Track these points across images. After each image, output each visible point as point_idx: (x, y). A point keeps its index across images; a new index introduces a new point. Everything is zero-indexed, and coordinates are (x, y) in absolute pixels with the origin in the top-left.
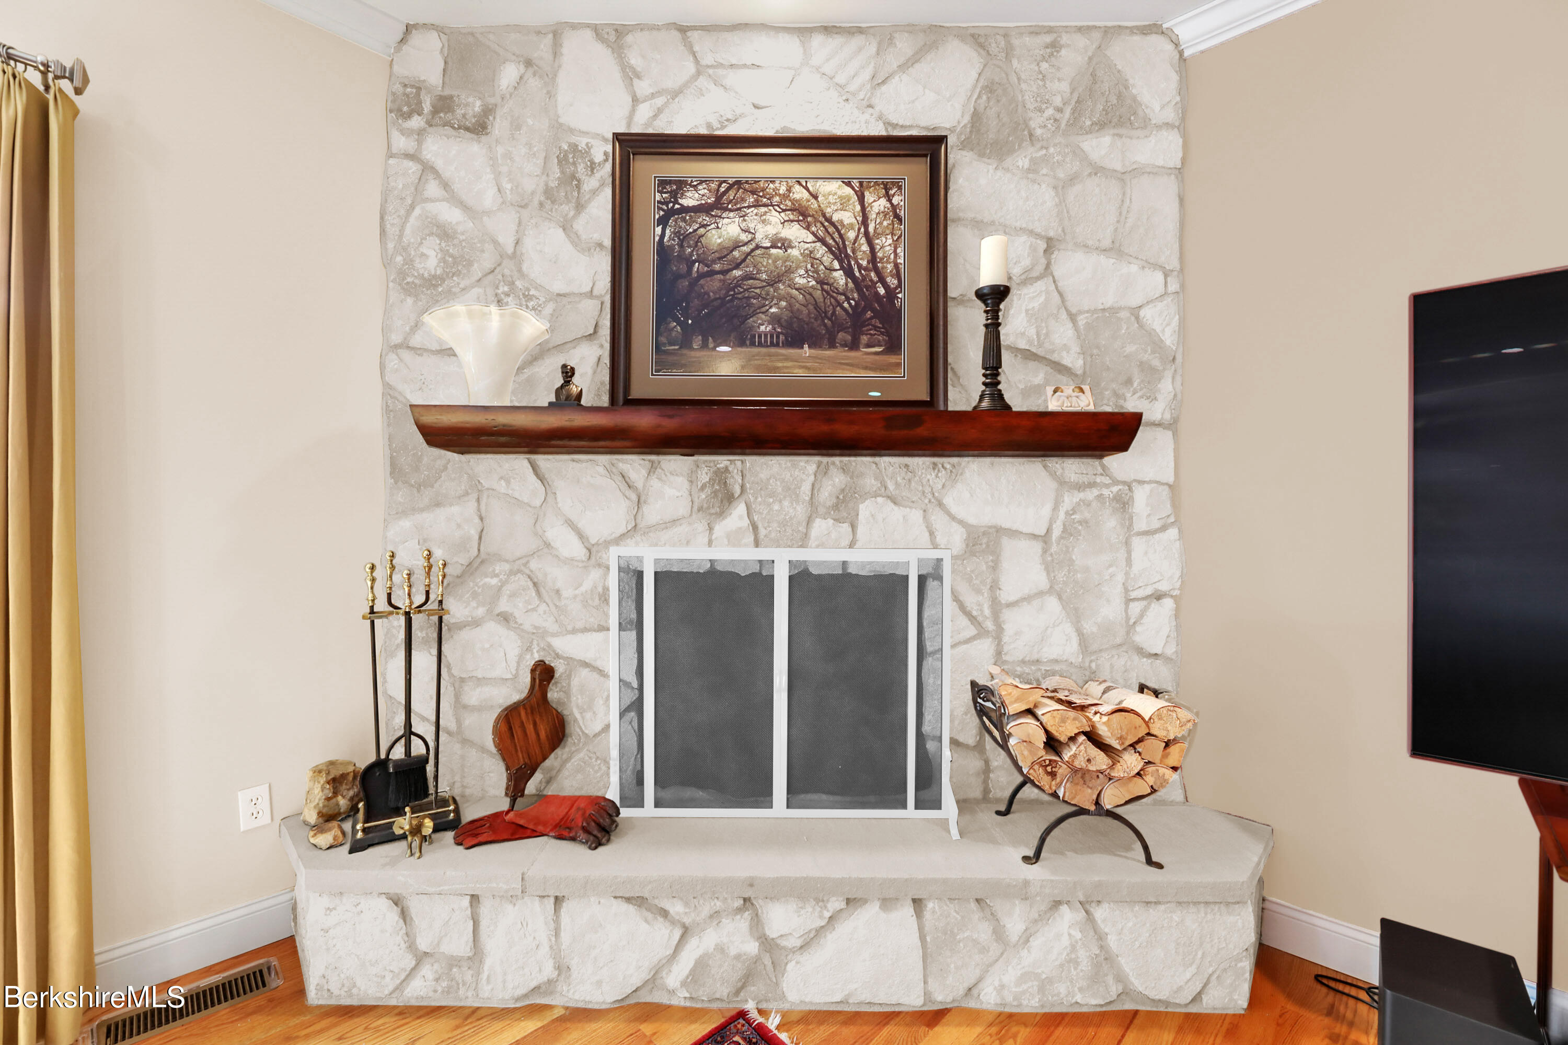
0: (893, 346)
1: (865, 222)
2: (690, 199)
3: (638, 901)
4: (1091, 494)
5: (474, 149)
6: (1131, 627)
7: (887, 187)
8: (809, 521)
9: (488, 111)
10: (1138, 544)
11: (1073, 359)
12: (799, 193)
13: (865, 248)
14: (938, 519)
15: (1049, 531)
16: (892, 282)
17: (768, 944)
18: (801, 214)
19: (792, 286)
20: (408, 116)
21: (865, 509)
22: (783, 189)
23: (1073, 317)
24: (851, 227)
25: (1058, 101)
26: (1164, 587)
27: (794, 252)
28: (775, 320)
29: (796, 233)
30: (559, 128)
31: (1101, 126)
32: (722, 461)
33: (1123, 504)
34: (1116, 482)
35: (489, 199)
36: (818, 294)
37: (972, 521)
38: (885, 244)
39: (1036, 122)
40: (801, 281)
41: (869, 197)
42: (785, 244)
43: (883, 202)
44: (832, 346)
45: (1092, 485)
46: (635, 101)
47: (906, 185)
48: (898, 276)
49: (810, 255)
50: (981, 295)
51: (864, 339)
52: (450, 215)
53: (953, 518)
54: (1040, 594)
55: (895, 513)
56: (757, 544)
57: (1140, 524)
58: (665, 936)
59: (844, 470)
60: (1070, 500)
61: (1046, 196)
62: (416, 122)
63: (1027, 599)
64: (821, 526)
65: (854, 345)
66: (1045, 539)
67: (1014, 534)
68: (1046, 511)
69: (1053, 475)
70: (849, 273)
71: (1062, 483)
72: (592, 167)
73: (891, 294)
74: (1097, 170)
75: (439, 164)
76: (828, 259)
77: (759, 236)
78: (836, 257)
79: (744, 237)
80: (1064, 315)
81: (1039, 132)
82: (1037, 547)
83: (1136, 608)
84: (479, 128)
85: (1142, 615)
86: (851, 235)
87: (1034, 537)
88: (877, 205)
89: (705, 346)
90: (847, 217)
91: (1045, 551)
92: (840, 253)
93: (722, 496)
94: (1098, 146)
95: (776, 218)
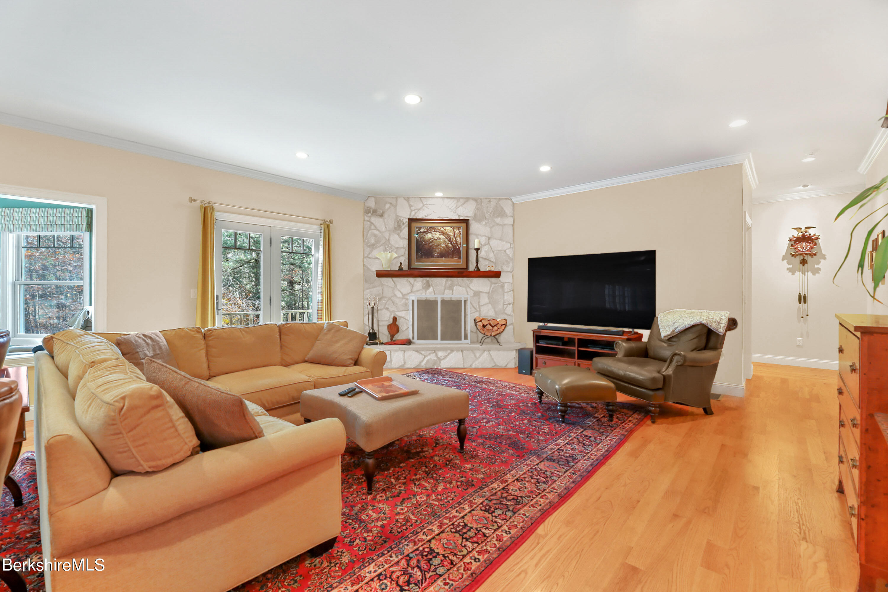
0: (460, 258)
1: (454, 235)
2: (422, 230)
3: (417, 351)
4: (496, 285)
5: (381, 220)
6: (504, 310)
7: (458, 228)
8: (445, 290)
9: (383, 212)
10: (506, 294)
11: (493, 260)
12: (442, 229)
13: (455, 239)
14: (468, 289)
15: (489, 292)
16: (459, 246)
17: (438, 358)
18: (443, 233)
19: (441, 246)
20: (368, 213)
21: (455, 288)
22: (439, 229)
23: (493, 252)
24: (452, 235)
25: (490, 212)
26: (510, 302)
27: (441, 240)
28: (438, 253)
29: (442, 237)
30: (397, 216)
31: (498, 216)
32: (428, 279)
33: (503, 287)
34: (501, 283)
35: (384, 229)
36: (446, 248)
37: (475, 290)
38: (458, 239)
39: (486, 215)
40: (442, 246)
41: (455, 230)
42: (440, 239)
43: (458, 231)
44: (448, 257)
45: (497, 283)
46: (411, 211)
47: (462, 228)
48: (461, 245)
49: (444, 241)
50: (475, 249)
51: (454, 256)
52: (377, 232)
53: (471, 289)
54: (488, 304)
55: (461, 288)
56: (435, 294)
57: (506, 291)
58: (421, 357)
59: (451, 280)
60: (493, 286)
61: (488, 229)
62: (370, 215)
63: (485, 304)
64: (447, 291)
65: (452, 258)
66: (489, 293)
67: (483, 292)
68: (489, 288)
69: (490, 281)
70: (451, 244)
71: (492, 283)
72: (403, 224)
73: (459, 248)
74: (498, 224)
75: (374, 223)
76: (448, 241)
77: (435, 237)
78: (449, 241)
79: (432, 237)
80: (492, 251)
81: (487, 217)
82: (487, 295)
83: (505, 306)
84: (382, 216)
85: (507, 307)
86: (452, 237)
87: (486, 293)
89: (425, 258)
90: (451, 234)
91: (488, 296)
92: (450, 240)
93: (428, 286)
94: (498, 220)
95: (438, 234)
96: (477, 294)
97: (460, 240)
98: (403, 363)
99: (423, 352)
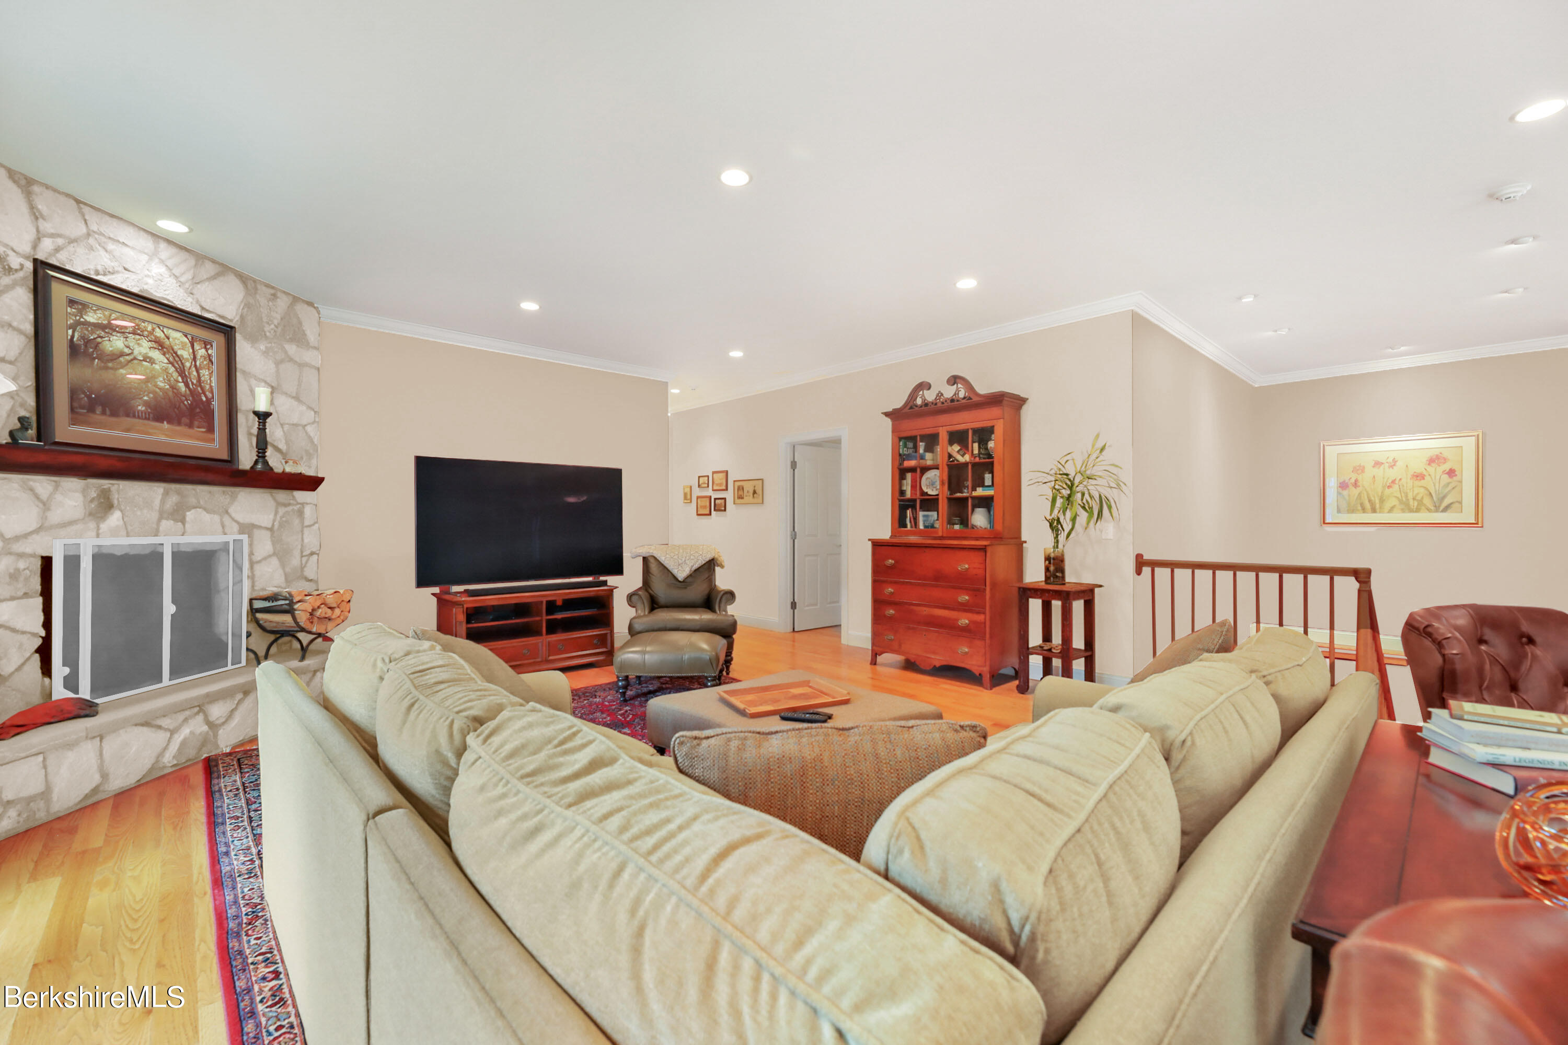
0: (211, 429)
1: (195, 359)
2: (91, 318)
3: (146, 724)
4: (290, 508)
6: (302, 568)
7: (206, 344)
8: (159, 521)
10: (306, 531)
11: (282, 446)
12: (158, 333)
13: (195, 373)
14: (227, 520)
15: (273, 525)
16: (209, 395)
18: (160, 345)
19: (156, 386)
21: (190, 515)
22: (150, 328)
23: (282, 425)
24: (187, 360)
25: (276, 322)
26: (314, 550)
27: (157, 367)
28: (146, 404)
29: (156, 355)
31: (292, 340)
32: (105, 483)
33: (301, 513)
34: (298, 504)
36: (170, 393)
37: (241, 521)
38: (205, 373)
39: (267, 328)
40: (161, 385)
41: (197, 347)
42: (152, 361)
43: (203, 350)
44: (179, 424)
45: (289, 504)
46: (39, 233)
47: (214, 345)
48: (212, 392)
49: (166, 370)
50: (256, 413)
51: (196, 423)
53: (233, 519)
54: (270, 556)
55: (206, 517)
56: (128, 535)
57: (307, 523)
58: (162, 736)
59: (179, 493)
60: (282, 511)
61: (272, 366)
63: (265, 559)
64: (166, 524)
65: (190, 426)
66: (271, 529)
67: (260, 527)
68: (272, 517)
69: (275, 500)
70: (187, 385)
71: (279, 504)
72: (10, 271)
73: (209, 401)
74: (291, 360)
76: (175, 375)
77: (136, 352)
78: (180, 375)
79: (127, 351)
80: (278, 425)
81: (268, 334)
82: (268, 533)
83: (304, 559)
85: (307, 562)
86: (188, 364)
87: (267, 529)
88: (201, 352)
89: (104, 413)
90: (185, 354)
91: (272, 536)
92: (182, 372)
93: (106, 505)
94: (292, 349)
95: (145, 344)
96: (247, 529)
97: (212, 379)
98: (97, 779)
99: (166, 722)
